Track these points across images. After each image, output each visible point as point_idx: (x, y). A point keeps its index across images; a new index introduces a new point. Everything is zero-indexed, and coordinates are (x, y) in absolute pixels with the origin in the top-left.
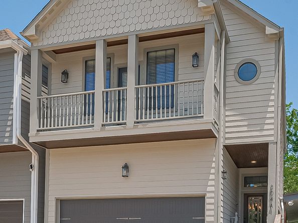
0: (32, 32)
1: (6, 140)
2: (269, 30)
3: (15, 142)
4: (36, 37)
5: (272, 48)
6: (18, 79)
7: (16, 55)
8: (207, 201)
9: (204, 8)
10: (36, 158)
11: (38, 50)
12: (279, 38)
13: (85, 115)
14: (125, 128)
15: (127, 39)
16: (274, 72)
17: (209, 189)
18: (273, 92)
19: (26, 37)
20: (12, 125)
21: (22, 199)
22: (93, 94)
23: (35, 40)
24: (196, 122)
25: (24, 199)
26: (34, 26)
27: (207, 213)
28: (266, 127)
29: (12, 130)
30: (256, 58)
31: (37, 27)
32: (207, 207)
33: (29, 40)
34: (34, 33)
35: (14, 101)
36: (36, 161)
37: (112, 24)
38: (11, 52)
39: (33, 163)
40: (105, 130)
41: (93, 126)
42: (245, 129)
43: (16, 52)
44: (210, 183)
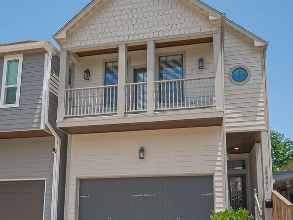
0: (63, 35)
1: (34, 126)
2: (257, 44)
3: (42, 127)
4: (66, 41)
5: (258, 57)
6: (47, 75)
7: (46, 55)
8: (216, 179)
9: (214, 21)
10: (59, 143)
11: (67, 51)
12: (263, 50)
13: (105, 106)
14: (146, 116)
15: (147, 45)
16: (261, 76)
17: (217, 169)
18: (262, 91)
19: (57, 40)
20: (41, 112)
21: (44, 179)
22: (116, 88)
23: (65, 43)
24: (210, 111)
25: (46, 179)
26: (65, 31)
27: (216, 189)
28: (258, 118)
29: (40, 117)
30: (247, 65)
31: (67, 32)
32: (216, 184)
33: (59, 43)
34: (65, 36)
35: (43, 92)
36: (58, 145)
37: (133, 32)
38: (42, 52)
39: (55, 147)
40: (126, 118)
41: (116, 114)
42: (241, 120)
43: (47, 52)
44: (217, 164)
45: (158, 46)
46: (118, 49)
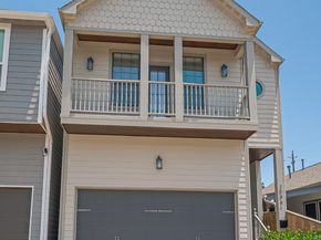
0: (72, 10)
1: (29, 118)
2: (274, 59)
3: (40, 121)
7: (45, 31)
8: (240, 196)
11: (74, 31)
15: (174, 41)
17: (240, 185)
20: (38, 102)
21: (31, 186)
22: (138, 84)
26: (75, 6)
27: (240, 207)
29: (37, 108)
30: (262, 80)
31: (79, 7)
32: (240, 202)
34: (75, 12)
35: (41, 77)
36: (50, 145)
39: (46, 146)
41: (139, 115)
43: (46, 27)
44: (241, 180)
45: (186, 44)
46: (139, 39)
